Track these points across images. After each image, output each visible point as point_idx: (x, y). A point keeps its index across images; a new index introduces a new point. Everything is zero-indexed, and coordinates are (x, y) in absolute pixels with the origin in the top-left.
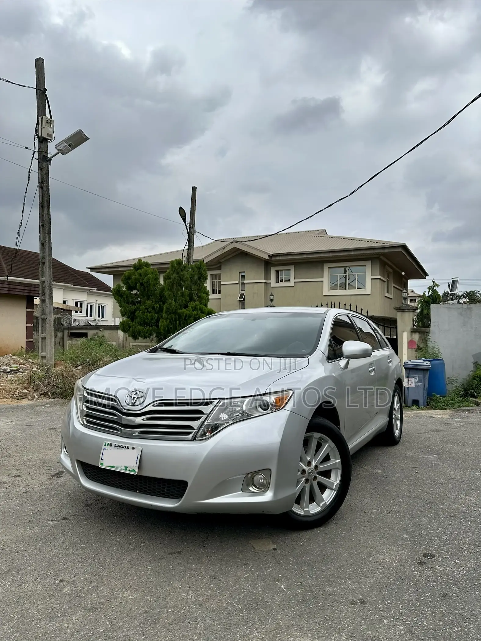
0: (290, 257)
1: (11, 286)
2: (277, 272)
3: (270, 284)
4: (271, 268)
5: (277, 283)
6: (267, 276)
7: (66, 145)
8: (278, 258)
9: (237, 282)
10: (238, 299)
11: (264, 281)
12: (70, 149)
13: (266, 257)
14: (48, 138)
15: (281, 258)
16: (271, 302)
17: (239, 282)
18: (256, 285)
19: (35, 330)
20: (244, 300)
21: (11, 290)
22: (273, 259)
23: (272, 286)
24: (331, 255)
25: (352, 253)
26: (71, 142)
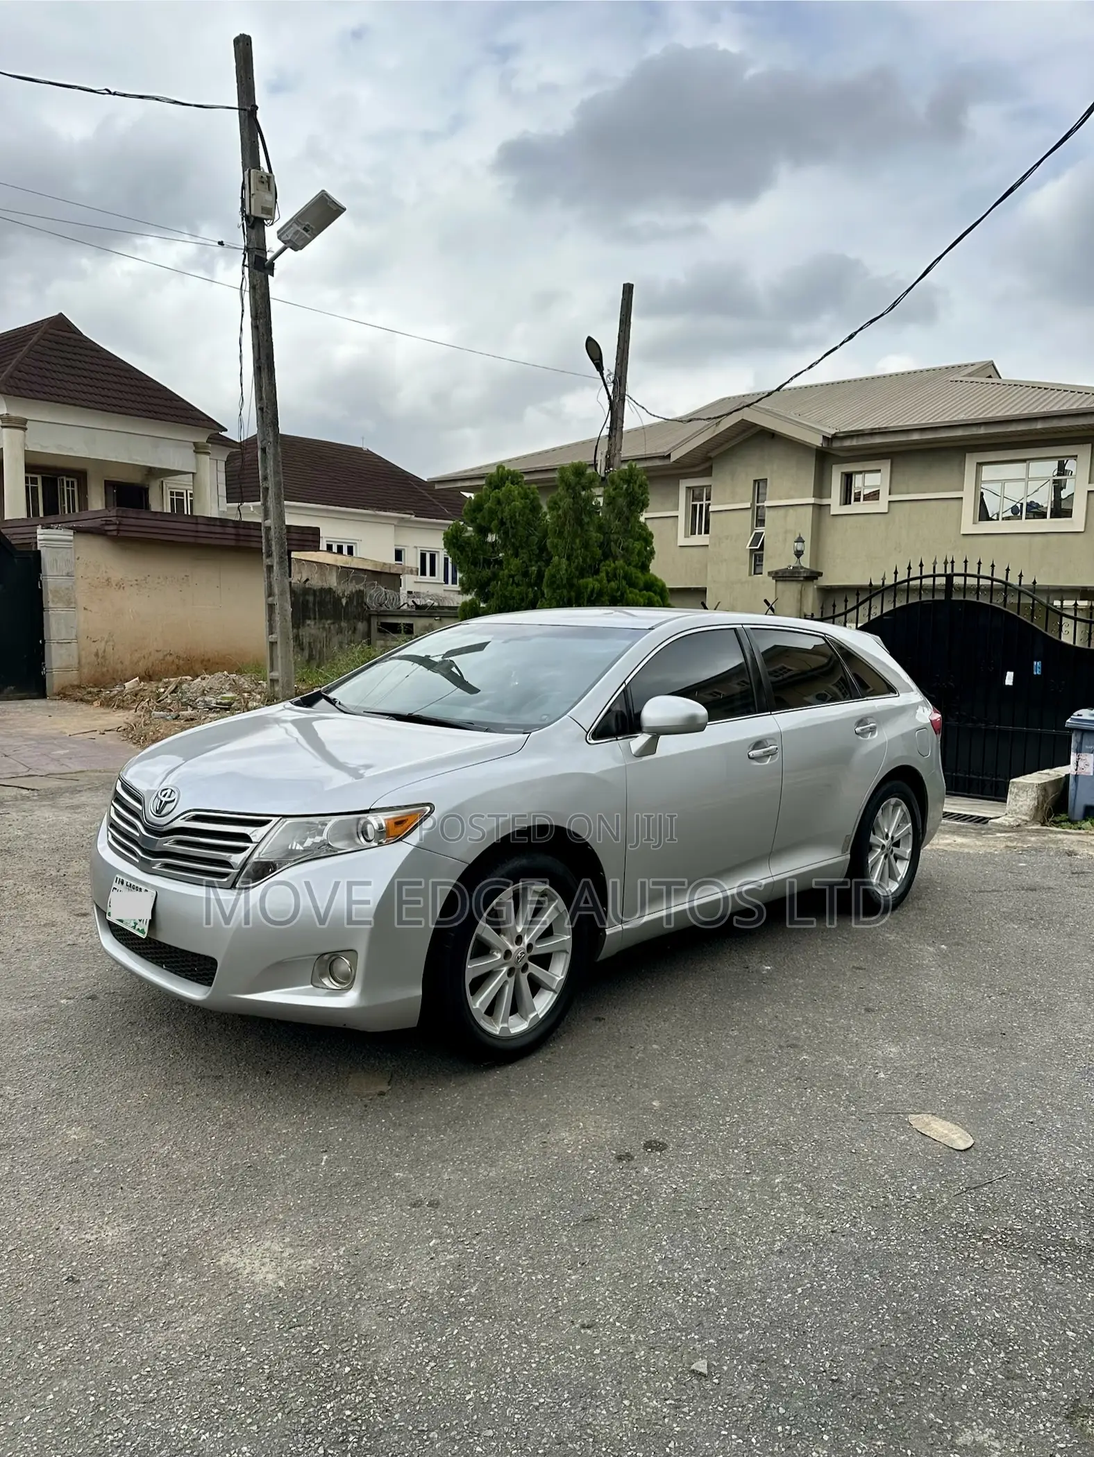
0: (878, 440)
1: (242, 531)
2: (848, 478)
3: (828, 507)
4: (834, 466)
5: (846, 504)
6: (821, 488)
7: (299, 229)
8: (847, 443)
9: (748, 505)
10: (748, 547)
11: (812, 500)
12: (308, 236)
13: (818, 442)
14: (264, 216)
15: (854, 442)
16: (798, 558)
17: (752, 504)
18: (791, 511)
19: (312, 616)
20: (762, 548)
21: (242, 538)
22: (836, 444)
23: (832, 513)
24: (982, 431)
25: (1039, 425)
26: (308, 223)
